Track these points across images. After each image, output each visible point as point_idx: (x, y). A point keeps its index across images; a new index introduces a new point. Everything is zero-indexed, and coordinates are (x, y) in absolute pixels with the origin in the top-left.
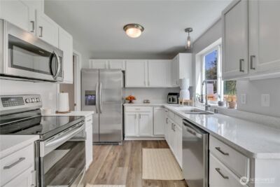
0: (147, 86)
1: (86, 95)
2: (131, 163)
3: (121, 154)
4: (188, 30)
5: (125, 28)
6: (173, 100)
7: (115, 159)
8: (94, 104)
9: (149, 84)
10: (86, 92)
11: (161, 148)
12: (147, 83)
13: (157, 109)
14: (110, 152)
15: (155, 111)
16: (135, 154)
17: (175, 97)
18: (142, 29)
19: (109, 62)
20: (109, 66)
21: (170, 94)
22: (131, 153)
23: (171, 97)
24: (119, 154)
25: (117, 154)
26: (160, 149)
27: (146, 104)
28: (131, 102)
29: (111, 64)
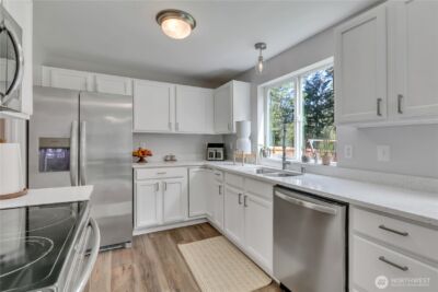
0: (174, 131)
1: (43, 148)
2: (170, 279)
3: (141, 265)
4: (259, 46)
5: (161, 16)
6: (217, 155)
7: (133, 279)
8: (68, 168)
9: (177, 128)
10: (41, 139)
11: (208, 237)
12: (173, 126)
13: (194, 172)
14: (113, 268)
15: (192, 175)
16: (170, 259)
17: (220, 150)
18: (193, 27)
19: (95, 78)
20: (95, 86)
21: (210, 145)
22: (161, 259)
23: (212, 150)
24: (135, 266)
25: (131, 268)
26: (208, 240)
27: (169, 164)
28: (141, 160)
29: (99, 82)
